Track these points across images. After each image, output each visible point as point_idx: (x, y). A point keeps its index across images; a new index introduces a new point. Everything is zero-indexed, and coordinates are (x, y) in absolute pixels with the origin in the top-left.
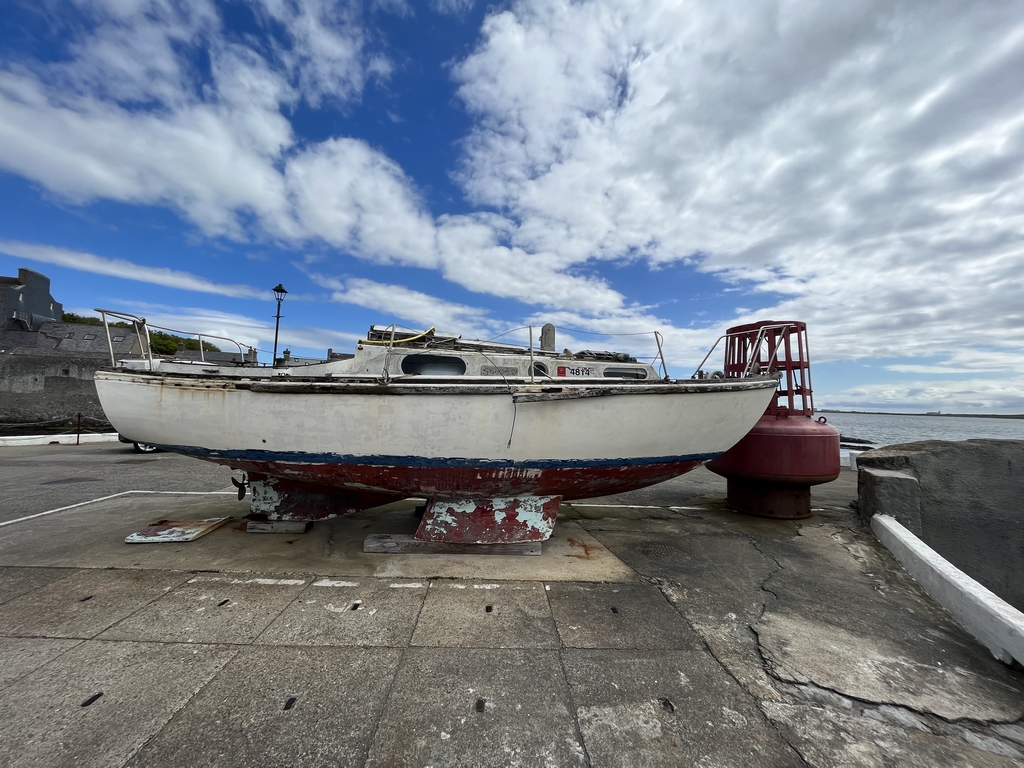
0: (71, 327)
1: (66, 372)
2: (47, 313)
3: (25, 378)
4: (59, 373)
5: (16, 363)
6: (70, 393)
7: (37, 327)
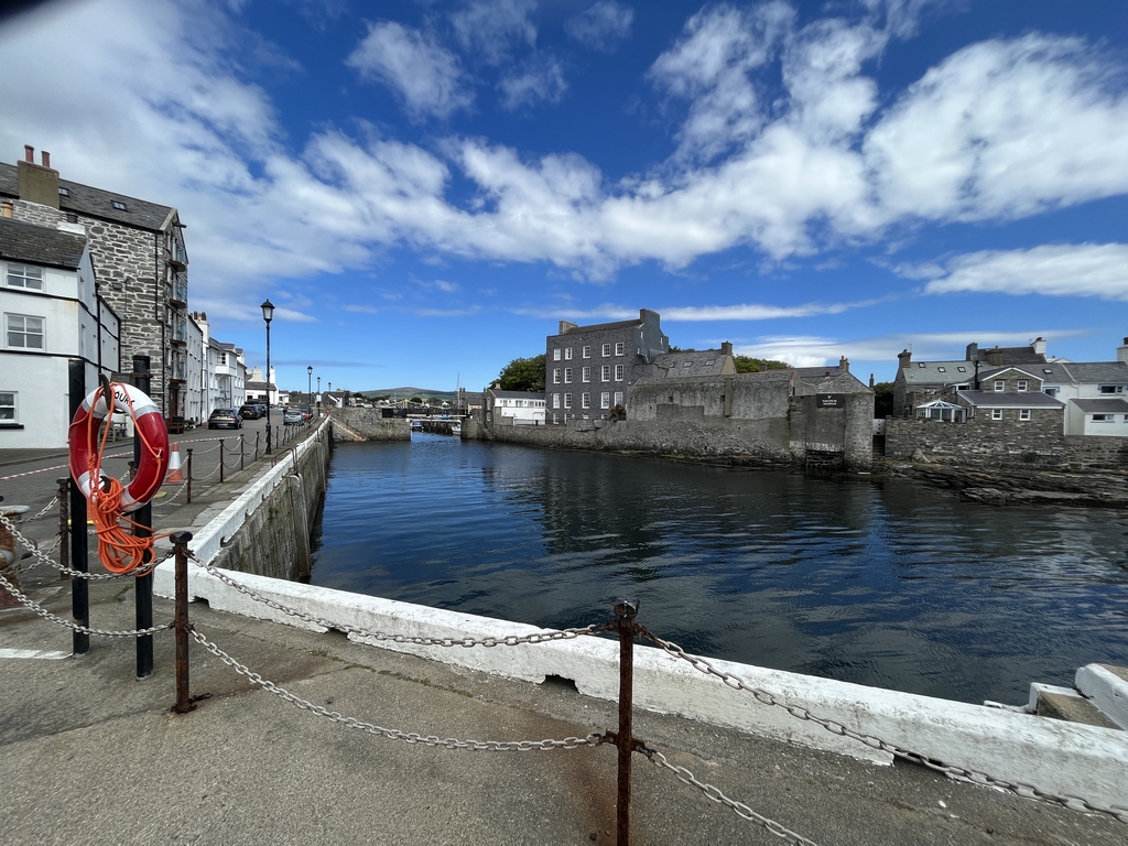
0: (675, 357)
1: (671, 399)
2: (658, 347)
3: (644, 406)
4: (667, 401)
5: (638, 393)
6: (675, 420)
7: (653, 360)
